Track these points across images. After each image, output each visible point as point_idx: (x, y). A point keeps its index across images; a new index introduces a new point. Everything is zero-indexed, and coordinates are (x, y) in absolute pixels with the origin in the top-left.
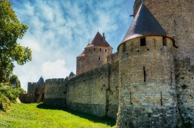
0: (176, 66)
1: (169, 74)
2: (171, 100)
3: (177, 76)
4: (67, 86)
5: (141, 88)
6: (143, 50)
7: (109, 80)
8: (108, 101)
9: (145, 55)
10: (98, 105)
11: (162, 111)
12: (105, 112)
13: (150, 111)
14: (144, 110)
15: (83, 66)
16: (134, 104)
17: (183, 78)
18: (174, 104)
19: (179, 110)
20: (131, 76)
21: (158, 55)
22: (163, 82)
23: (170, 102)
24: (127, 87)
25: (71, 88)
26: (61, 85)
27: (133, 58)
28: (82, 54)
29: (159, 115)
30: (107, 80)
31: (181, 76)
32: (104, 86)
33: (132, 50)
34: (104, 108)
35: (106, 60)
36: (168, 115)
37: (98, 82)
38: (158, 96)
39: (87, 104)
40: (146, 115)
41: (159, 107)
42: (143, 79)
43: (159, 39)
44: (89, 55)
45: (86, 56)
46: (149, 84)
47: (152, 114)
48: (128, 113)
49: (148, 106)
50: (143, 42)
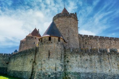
0: (65, 51)
1: (61, 55)
2: (60, 68)
3: (65, 56)
4: (10, 59)
5: (47, 61)
6: (49, 43)
7: (35, 56)
8: (33, 69)
9: (50, 45)
10: (27, 72)
11: (56, 74)
12: (30, 76)
13: (50, 74)
14: (47, 73)
15: (24, 47)
16: (43, 70)
17: (67, 57)
18: (62, 70)
19: (65, 73)
20: (43, 55)
21: (56, 45)
22: (57, 59)
23: (60, 69)
24: (40, 60)
25: (12, 60)
26: (6, 58)
27: (45, 46)
28: (24, 39)
29: (54, 76)
30: (34, 56)
31: (67, 56)
32: (32, 60)
33: (45, 42)
34: (30, 73)
35: (37, 44)
36: (58, 76)
37: (29, 58)
38: (54, 66)
39: (21, 71)
40: (48, 76)
41: (55, 72)
42: (48, 56)
43: (57, 38)
44: (28, 40)
45: (26, 41)
46: (51, 60)
47: (51, 75)
48: (39, 75)
49: (49, 71)
50: (50, 39)
